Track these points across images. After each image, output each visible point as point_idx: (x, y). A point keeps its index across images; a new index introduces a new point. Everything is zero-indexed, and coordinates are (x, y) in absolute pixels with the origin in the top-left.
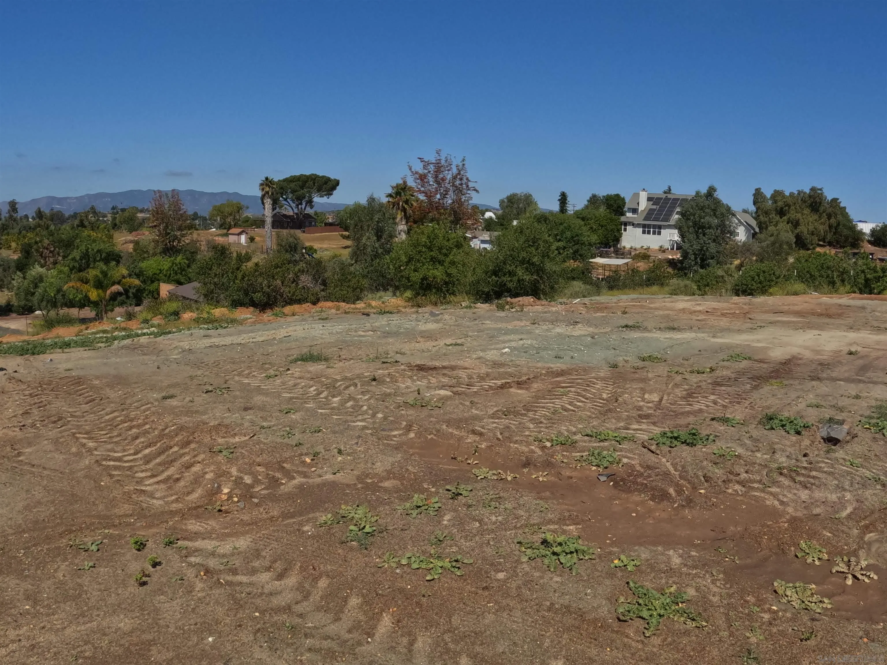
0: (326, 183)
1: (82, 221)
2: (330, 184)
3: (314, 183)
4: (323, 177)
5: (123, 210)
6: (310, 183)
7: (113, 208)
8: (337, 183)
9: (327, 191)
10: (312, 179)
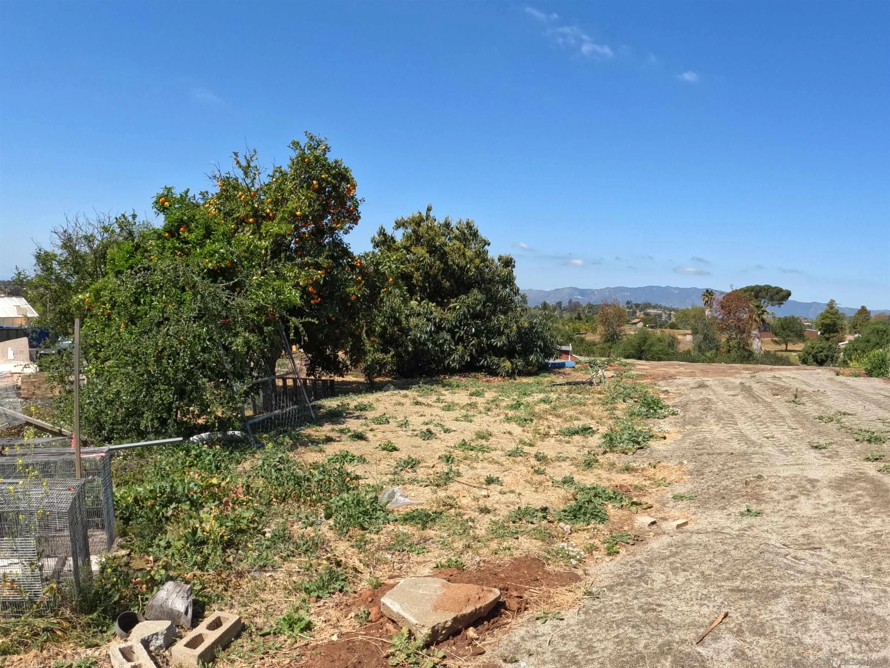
0: (777, 293)
1: (579, 315)
2: (781, 294)
3: (767, 293)
4: (775, 288)
5: (637, 306)
6: (763, 293)
7: (628, 303)
8: (789, 294)
9: (779, 300)
10: (765, 290)
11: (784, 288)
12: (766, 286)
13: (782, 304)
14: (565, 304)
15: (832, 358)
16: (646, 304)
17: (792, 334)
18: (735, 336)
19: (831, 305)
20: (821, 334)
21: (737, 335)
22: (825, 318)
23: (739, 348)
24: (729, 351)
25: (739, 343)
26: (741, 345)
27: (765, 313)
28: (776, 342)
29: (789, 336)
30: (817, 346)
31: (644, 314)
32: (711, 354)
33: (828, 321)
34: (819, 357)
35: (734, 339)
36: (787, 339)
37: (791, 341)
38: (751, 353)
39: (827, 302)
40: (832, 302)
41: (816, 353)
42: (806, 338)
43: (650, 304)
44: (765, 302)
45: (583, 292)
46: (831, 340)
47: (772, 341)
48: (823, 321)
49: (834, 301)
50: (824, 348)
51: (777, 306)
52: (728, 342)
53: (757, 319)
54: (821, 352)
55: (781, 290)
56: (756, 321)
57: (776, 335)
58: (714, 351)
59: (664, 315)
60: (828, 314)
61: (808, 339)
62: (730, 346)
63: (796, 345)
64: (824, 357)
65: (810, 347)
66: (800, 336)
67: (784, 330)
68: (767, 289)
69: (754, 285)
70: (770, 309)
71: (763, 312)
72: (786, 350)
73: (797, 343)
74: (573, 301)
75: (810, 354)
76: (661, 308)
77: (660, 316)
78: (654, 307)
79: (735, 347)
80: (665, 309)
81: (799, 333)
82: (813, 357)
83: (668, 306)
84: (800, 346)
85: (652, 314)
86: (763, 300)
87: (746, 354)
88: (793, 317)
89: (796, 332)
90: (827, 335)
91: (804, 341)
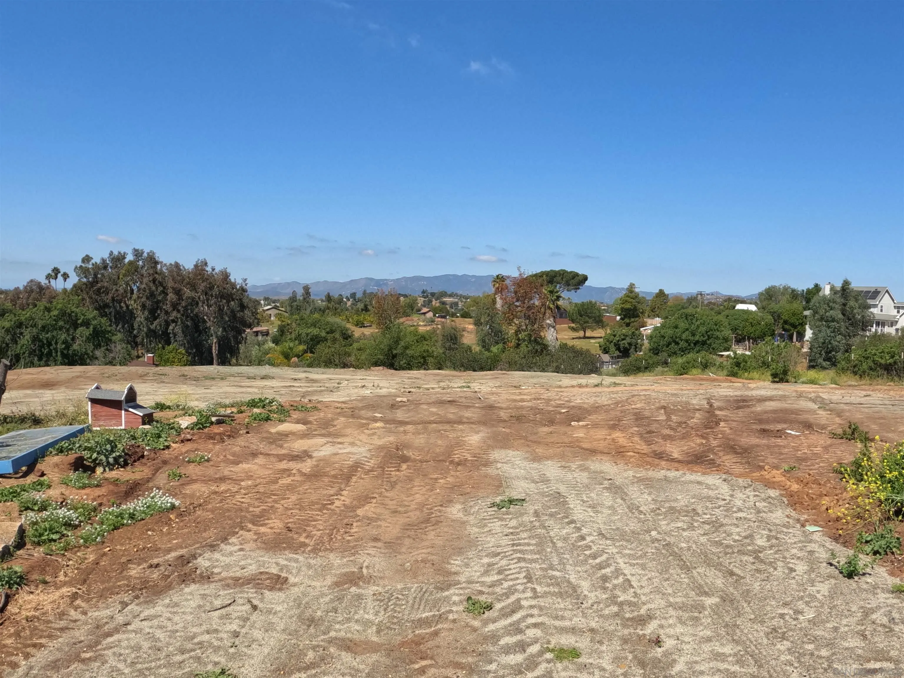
0: (573, 278)
1: (366, 306)
2: (577, 279)
3: (562, 278)
4: (571, 272)
5: (433, 294)
6: (559, 279)
7: (424, 292)
8: (585, 278)
9: (575, 285)
10: (560, 275)
11: (580, 273)
12: (562, 270)
13: (579, 289)
14: (359, 295)
15: (635, 346)
16: (441, 293)
17: (590, 321)
18: (524, 327)
19: (631, 288)
20: (621, 319)
21: (527, 326)
22: (625, 302)
23: (530, 341)
24: (518, 346)
25: (530, 336)
26: (532, 338)
27: (561, 299)
28: (573, 329)
29: (587, 322)
30: (619, 333)
31: (440, 302)
32: (498, 349)
33: (628, 306)
34: (622, 346)
35: (525, 331)
36: (585, 325)
37: (589, 327)
38: (545, 347)
39: (626, 285)
40: (632, 286)
41: (618, 341)
42: (605, 324)
43: (445, 292)
44: (560, 287)
45: (379, 283)
46: (632, 324)
47: (569, 327)
48: (623, 306)
49: (634, 284)
50: (627, 336)
51: (573, 291)
52: (517, 335)
53: (551, 306)
54: (623, 340)
55: (577, 275)
56: (549, 308)
57: (573, 321)
58: (501, 346)
59: (460, 303)
60: (627, 299)
61: (608, 325)
62: (519, 340)
63: (595, 332)
64: (627, 345)
65: (611, 335)
66: (599, 322)
67: (581, 316)
68: (562, 274)
69: (549, 270)
70: (565, 294)
71: (558, 298)
72: (585, 337)
73: (595, 329)
74: (368, 292)
75: (612, 342)
76: (458, 296)
77: (456, 304)
78: (451, 296)
79: (524, 340)
80: (461, 296)
81: (597, 319)
82: (615, 345)
83: (464, 294)
84: (600, 333)
85: (448, 302)
86: (558, 286)
87: (538, 348)
88: (591, 302)
89: (595, 317)
90: (627, 320)
91: (603, 327)
